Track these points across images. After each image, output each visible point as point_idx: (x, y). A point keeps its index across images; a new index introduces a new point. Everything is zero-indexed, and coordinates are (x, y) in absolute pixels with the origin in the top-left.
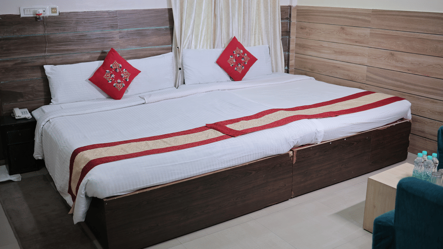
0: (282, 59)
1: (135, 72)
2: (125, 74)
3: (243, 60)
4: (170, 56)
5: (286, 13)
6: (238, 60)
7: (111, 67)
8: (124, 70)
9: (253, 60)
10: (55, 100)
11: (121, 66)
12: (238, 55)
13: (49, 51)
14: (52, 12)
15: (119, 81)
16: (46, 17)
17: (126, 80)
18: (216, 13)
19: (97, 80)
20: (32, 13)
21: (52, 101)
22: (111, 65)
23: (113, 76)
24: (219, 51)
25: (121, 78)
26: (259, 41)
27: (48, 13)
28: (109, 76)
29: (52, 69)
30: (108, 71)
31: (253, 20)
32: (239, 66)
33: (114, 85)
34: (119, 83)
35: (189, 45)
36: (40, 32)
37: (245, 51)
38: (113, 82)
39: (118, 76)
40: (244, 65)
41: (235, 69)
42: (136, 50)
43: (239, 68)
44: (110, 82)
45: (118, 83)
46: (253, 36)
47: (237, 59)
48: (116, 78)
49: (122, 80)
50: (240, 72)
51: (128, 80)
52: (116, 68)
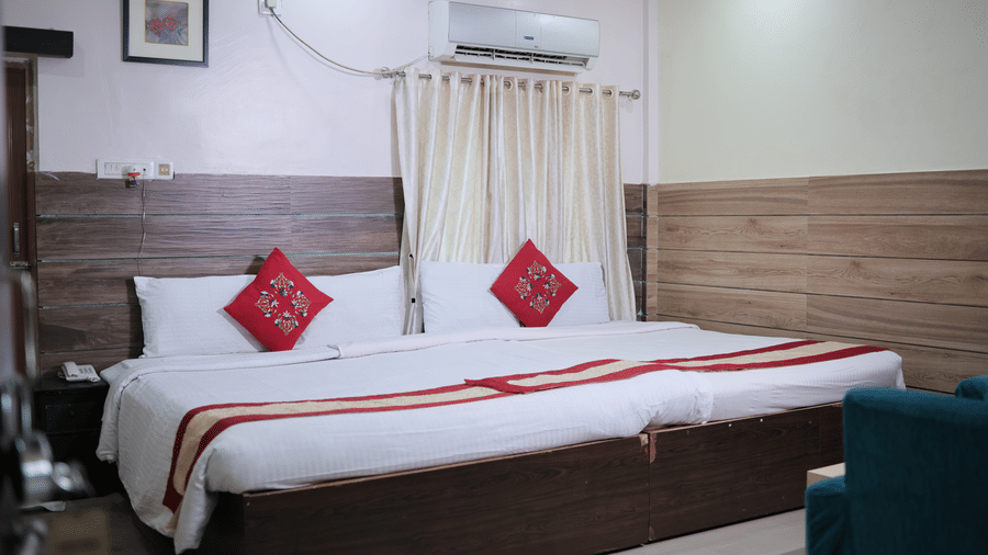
0: (629, 292)
1: (320, 301)
2: (300, 301)
3: (547, 286)
4: (394, 273)
5: (637, 199)
6: (538, 287)
7: (273, 285)
8: (299, 292)
9: (568, 289)
10: (150, 349)
11: (292, 284)
12: (536, 277)
13: (146, 250)
14: (161, 173)
15: (287, 315)
16: (147, 181)
17: (302, 314)
18: (492, 191)
19: (242, 311)
20: (120, 172)
21: (144, 350)
22: (272, 282)
23: (275, 303)
24: (496, 269)
25: (291, 309)
26: (581, 253)
27: (152, 174)
28: (266, 304)
29: (150, 285)
30: (265, 293)
31: (568, 210)
32: (540, 298)
33: (276, 322)
34: (287, 319)
35: (434, 253)
36: (133, 210)
37: (551, 270)
38: (274, 317)
39: (286, 304)
40: (550, 297)
41: (531, 304)
42: (323, 258)
43: (539, 304)
44: (268, 316)
45: (284, 318)
46: (569, 243)
47: (533, 283)
48: (281, 309)
49: (292, 313)
50: (541, 311)
51: (305, 315)
52: (283, 289)
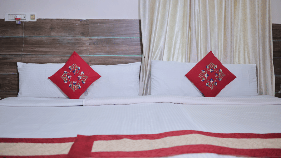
0: (272, 81)
2: (82, 76)
3: (217, 76)
4: (136, 66)
6: (211, 76)
7: (70, 68)
8: (82, 72)
9: (229, 77)
10: (20, 93)
11: (79, 68)
12: (211, 70)
13: (24, 51)
14: (31, 19)
15: (75, 82)
17: (83, 82)
18: (191, 26)
19: (56, 79)
20: (14, 18)
22: (70, 67)
23: (70, 77)
25: (78, 80)
26: (245, 59)
27: (28, 19)
28: (66, 77)
29: (23, 66)
30: (66, 72)
32: (212, 81)
33: (70, 85)
34: (75, 84)
35: (160, 56)
36: (20, 34)
37: (221, 66)
38: (69, 83)
39: (75, 77)
40: (218, 81)
41: (207, 84)
42: (104, 57)
43: (211, 85)
44: (66, 82)
45: (73, 84)
46: (237, 53)
47: (209, 74)
48: (72, 80)
49: (78, 81)
50: (212, 88)
51: (84, 83)
52: (74, 70)
